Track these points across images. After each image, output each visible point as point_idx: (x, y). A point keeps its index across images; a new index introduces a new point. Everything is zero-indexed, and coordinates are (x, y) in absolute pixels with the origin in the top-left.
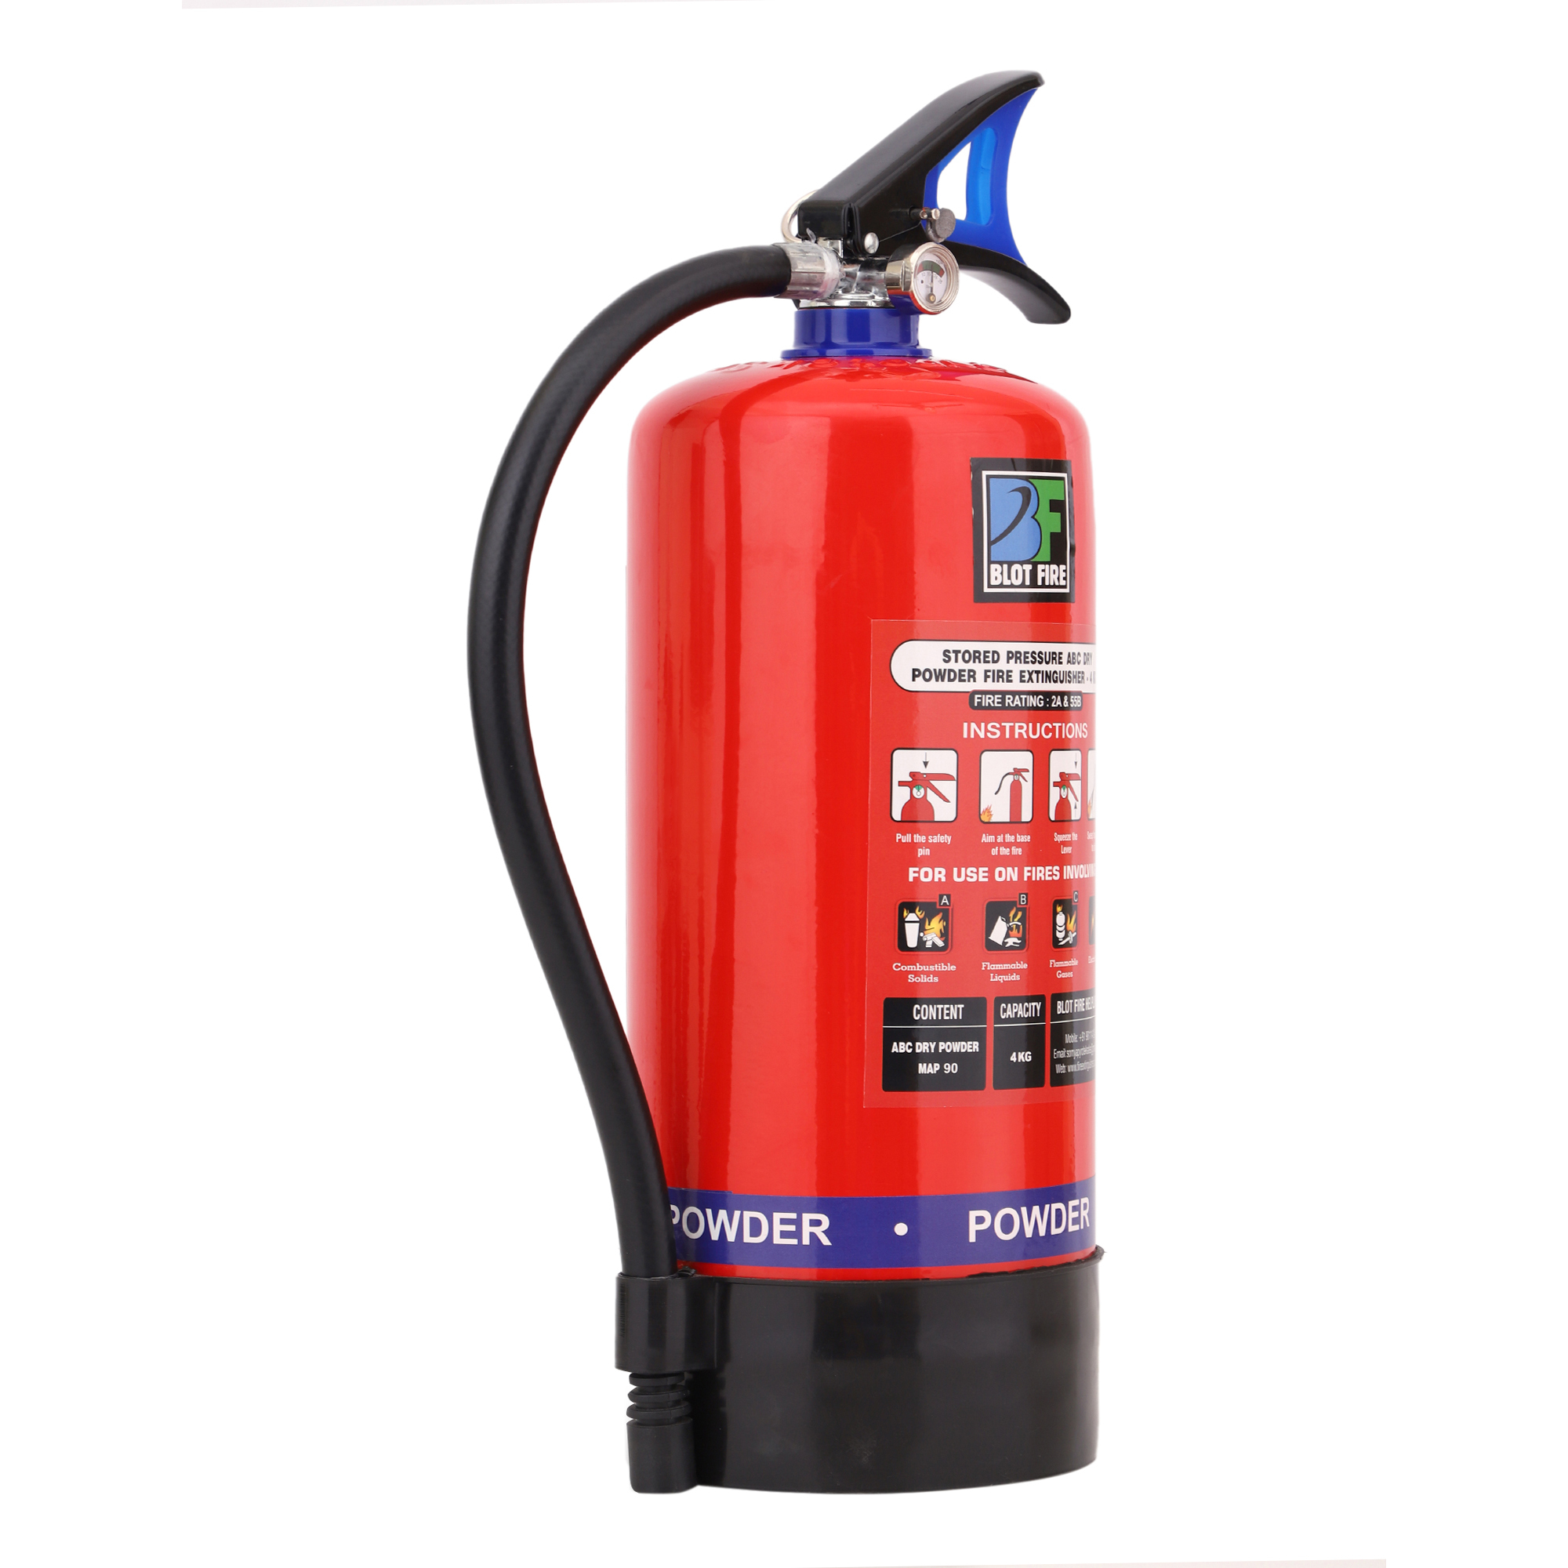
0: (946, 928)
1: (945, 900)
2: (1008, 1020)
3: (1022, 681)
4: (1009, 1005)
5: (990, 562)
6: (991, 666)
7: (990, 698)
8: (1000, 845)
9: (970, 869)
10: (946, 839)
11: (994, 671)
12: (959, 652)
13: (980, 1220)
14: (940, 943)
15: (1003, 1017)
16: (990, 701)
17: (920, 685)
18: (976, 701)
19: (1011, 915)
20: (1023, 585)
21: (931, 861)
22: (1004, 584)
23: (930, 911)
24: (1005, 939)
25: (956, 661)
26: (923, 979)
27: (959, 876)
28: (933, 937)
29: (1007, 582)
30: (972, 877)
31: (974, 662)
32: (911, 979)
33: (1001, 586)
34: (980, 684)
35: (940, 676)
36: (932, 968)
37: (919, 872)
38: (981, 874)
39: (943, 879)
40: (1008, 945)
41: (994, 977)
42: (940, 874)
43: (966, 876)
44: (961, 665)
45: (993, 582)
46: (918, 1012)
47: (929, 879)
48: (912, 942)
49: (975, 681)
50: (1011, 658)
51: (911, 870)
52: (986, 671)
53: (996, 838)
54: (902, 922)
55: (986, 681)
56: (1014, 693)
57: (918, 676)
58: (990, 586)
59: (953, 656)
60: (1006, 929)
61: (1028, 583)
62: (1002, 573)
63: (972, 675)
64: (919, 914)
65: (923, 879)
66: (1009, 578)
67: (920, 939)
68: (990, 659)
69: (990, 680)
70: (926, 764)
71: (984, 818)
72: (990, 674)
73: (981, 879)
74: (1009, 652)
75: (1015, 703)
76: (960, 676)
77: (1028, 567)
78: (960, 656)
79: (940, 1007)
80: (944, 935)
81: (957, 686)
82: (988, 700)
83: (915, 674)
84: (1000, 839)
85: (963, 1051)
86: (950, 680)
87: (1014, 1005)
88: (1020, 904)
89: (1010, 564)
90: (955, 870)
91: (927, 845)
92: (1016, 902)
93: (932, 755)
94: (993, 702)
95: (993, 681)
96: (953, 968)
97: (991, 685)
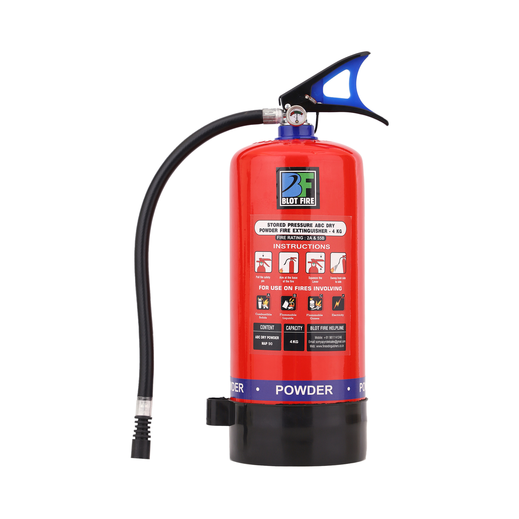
0: (269, 303)
1: (269, 295)
2: (289, 331)
3: (293, 232)
4: (289, 326)
5: (282, 197)
6: (283, 228)
7: (282, 237)
8: (286, 280)
9: (276, 287)
10: (269, 277)
11: (283, 229)
12: (272, 223)
13: (279, 388)
14: (267, 308)
15: (287, 330)
16: (282, 238)
17: (262, 233)
18: (278, 238)
19: (290, 300)
20: (294, 204)
21: (265, 284)
22: (287, 204)
23: (264, 298)
24: (288, 307)
25: (271, 226)
26: (263, 318)
27: (273, 288)
28: (265, 306)
29: (288, 203)
30: (276, 289)
31: (277, 226)
32: (260, 317)
33: (286, 204)
34: (279, 233)
35: (267, 230)
36: (265, 315)
37: (261, 287)
38: (279, 288)
39: (268, 289)
40: (289, 309)
41: (284, 318)
42: (267, 288)
43: (275, 288)
44: (273, 227)
45: (283, 203)
46: (262, 327)
47: (264, 289)
48: (260, 307)
49: (277, 232)
50: (290, 225)
51: (260, 286)
52: (281, 229)
53: (284, 278)
54: (258, 301)
55: (281, 232)
56: (291, 236)
57: (261, 231)
58: (282, 204)
59: (270, 225)
60: (288, 304)
61: (296, 203)
62: (286, 201)
63: (276, 230)
64: (262, 299)
65: (263, 289)
66: (289, 202)
67: (262, 306)
68: (282, 225)
69: (282, 232)
70: (263, 256)
71: (280, 272)
72: (282, 230)
73: (279, 289)
74: (288, 224)
75: (291, 238)
76: (273, 230)
77: (296, 199)
78: (273, 225)
79: (267, 326)
80: (268, 305)
81: (272, 233)
82: (281, 238)
83: (261, 230)
84: (286, 278)
85: (274, 339)
86: (270, 232)
87: (291, 326)
88: (293, 297)
89: (289, 198)
90: (271, 286)
91: (263, 279)
92: (292, 296)
93: (265, 253)
94: (283, 238)
95: (283, 232)
96: (271, 315)
97: (282, 233)
